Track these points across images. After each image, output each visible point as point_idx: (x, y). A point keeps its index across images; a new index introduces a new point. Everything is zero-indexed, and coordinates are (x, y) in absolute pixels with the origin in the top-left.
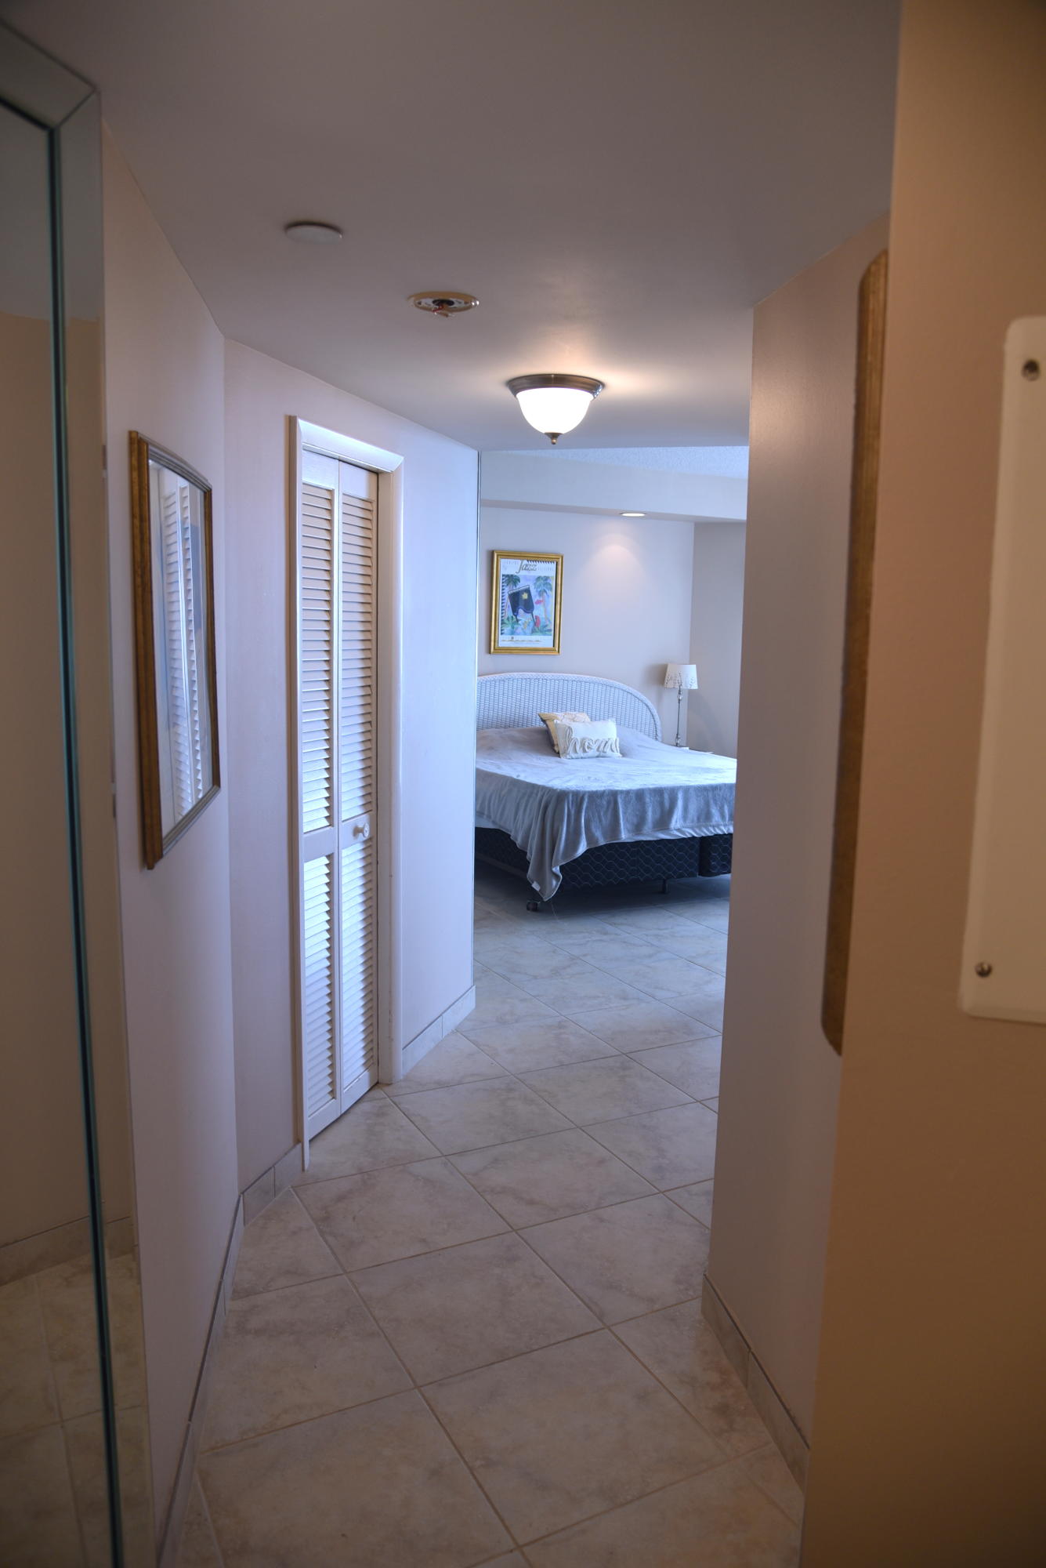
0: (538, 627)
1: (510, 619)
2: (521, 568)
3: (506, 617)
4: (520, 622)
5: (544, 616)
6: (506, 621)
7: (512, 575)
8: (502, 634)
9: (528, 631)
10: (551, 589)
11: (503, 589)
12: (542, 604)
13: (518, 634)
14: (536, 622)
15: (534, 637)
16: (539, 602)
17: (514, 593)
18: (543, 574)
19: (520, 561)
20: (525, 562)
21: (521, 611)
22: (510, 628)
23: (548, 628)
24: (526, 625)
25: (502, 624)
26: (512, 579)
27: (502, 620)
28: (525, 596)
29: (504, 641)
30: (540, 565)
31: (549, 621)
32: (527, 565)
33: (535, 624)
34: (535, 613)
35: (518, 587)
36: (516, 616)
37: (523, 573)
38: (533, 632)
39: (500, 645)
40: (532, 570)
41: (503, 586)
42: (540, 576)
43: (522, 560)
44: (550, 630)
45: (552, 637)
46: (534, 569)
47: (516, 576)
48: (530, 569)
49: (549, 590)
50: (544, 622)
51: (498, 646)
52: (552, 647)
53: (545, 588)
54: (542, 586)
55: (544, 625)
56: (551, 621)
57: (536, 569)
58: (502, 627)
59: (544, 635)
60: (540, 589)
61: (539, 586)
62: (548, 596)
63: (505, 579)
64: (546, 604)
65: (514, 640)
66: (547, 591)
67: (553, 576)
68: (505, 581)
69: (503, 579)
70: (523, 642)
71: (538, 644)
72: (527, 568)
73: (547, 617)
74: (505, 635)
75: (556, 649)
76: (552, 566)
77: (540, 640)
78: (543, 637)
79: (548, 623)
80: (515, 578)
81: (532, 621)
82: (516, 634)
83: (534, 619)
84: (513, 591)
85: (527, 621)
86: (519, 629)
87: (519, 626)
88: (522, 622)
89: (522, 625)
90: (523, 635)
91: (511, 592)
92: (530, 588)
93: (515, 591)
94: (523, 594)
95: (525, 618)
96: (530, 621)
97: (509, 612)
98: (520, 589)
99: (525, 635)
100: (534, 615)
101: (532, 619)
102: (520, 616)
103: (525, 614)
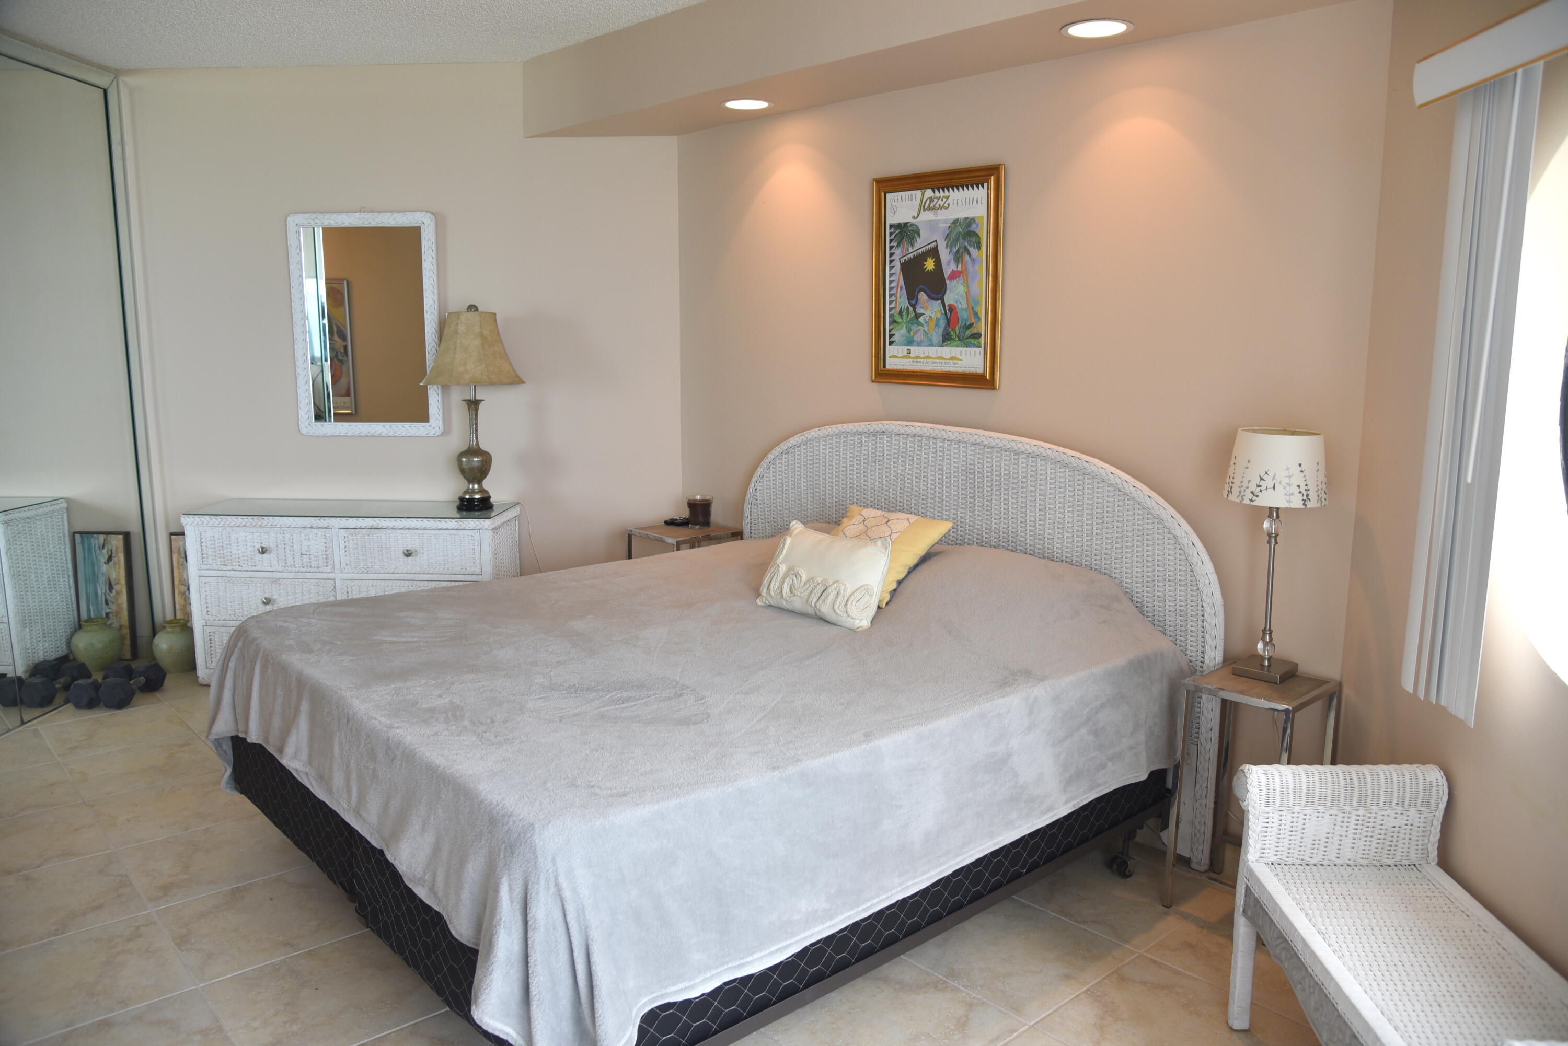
0: (954, 329)
1: (905, 313)
2: (922, 208)
3: (898, 310)
4: (921, 319)
5: (965, 306)
6: (898, 319)
7: (906, 223)
8: (891, 343)
9: (937, 336)
10: (978, 246)
11: (891, 255)
12: (961, 280)
13: (919, 344)
14: (951, 314)
15: (947, 351)
16: (955, 275)
17: (910, 260)
18: (962, 214)
19: (918, 192)
20: (929, 193)
21: (922, 296)
22: (904, 331)
23: (973, 330)
24: (933, 324)
25: (891, 324)
26: (906, 232)
27: (891, 316)
28: (930, 265)
29: (896, 357)
30: (956, 195)
31: (976, 315)
32: (931, 200)
33: (948, 322)
34: (949, 298)
35: (917, 246)
36: (914, 307)
37: (926, 216)
38: (946, 339)
39: (888, 367)
40: (941, 207)
41: (891, 248)
42: (958, 219)
43: (923, 191)
44: (977, 336)
45: (982, 350)
46: (946, 205)
47: (912, 225)
48: (937, 206)
49: (974, 248)
50: (965, 317)
51: (884, 366)
52: (980, 371)
53: (966, 244)
54: (961, 240)
55: (965, 324)
56: (979, 315)
57: (949, 205)
58: (890, 331)
59: (967, 347)
60: (957, 247)
61: (956, 241)
62: (973, 261)
63: (894, 232)
64: (969, 279)
65: (912, 355)
66: (971, 249)
67: (983, 217)
68: (895, 237)
69: (891, 234)
70: (928, 360)
71: (956, 366)
72: (932, 205)
73: (972, 308)
74: (896, 345)
75: (988, 378)
76: (980, 193)
77: (959, 357)
78: (964, 349)
79: (973, 321)
80: (910, 229)
81: (944, 317)
82: (915, 344)
83: (947, 311)
84: (909, 256)
85: (933, 317)
86: (919, 333)
87: (920, 327)
88: (925, 319)
89: (925, 326)
90: (928, 346)
91: (906, 258)
92: (939, 248)
93: (911, 255)
94: (926, 261)
95: (931, 310)
96: (939, 316)
97: (902, 299)
98: (920, 251)
99: (931, 345)
100: (946, 306)
101: (943, 312)
102: (921, 307)
103: (930, 303)
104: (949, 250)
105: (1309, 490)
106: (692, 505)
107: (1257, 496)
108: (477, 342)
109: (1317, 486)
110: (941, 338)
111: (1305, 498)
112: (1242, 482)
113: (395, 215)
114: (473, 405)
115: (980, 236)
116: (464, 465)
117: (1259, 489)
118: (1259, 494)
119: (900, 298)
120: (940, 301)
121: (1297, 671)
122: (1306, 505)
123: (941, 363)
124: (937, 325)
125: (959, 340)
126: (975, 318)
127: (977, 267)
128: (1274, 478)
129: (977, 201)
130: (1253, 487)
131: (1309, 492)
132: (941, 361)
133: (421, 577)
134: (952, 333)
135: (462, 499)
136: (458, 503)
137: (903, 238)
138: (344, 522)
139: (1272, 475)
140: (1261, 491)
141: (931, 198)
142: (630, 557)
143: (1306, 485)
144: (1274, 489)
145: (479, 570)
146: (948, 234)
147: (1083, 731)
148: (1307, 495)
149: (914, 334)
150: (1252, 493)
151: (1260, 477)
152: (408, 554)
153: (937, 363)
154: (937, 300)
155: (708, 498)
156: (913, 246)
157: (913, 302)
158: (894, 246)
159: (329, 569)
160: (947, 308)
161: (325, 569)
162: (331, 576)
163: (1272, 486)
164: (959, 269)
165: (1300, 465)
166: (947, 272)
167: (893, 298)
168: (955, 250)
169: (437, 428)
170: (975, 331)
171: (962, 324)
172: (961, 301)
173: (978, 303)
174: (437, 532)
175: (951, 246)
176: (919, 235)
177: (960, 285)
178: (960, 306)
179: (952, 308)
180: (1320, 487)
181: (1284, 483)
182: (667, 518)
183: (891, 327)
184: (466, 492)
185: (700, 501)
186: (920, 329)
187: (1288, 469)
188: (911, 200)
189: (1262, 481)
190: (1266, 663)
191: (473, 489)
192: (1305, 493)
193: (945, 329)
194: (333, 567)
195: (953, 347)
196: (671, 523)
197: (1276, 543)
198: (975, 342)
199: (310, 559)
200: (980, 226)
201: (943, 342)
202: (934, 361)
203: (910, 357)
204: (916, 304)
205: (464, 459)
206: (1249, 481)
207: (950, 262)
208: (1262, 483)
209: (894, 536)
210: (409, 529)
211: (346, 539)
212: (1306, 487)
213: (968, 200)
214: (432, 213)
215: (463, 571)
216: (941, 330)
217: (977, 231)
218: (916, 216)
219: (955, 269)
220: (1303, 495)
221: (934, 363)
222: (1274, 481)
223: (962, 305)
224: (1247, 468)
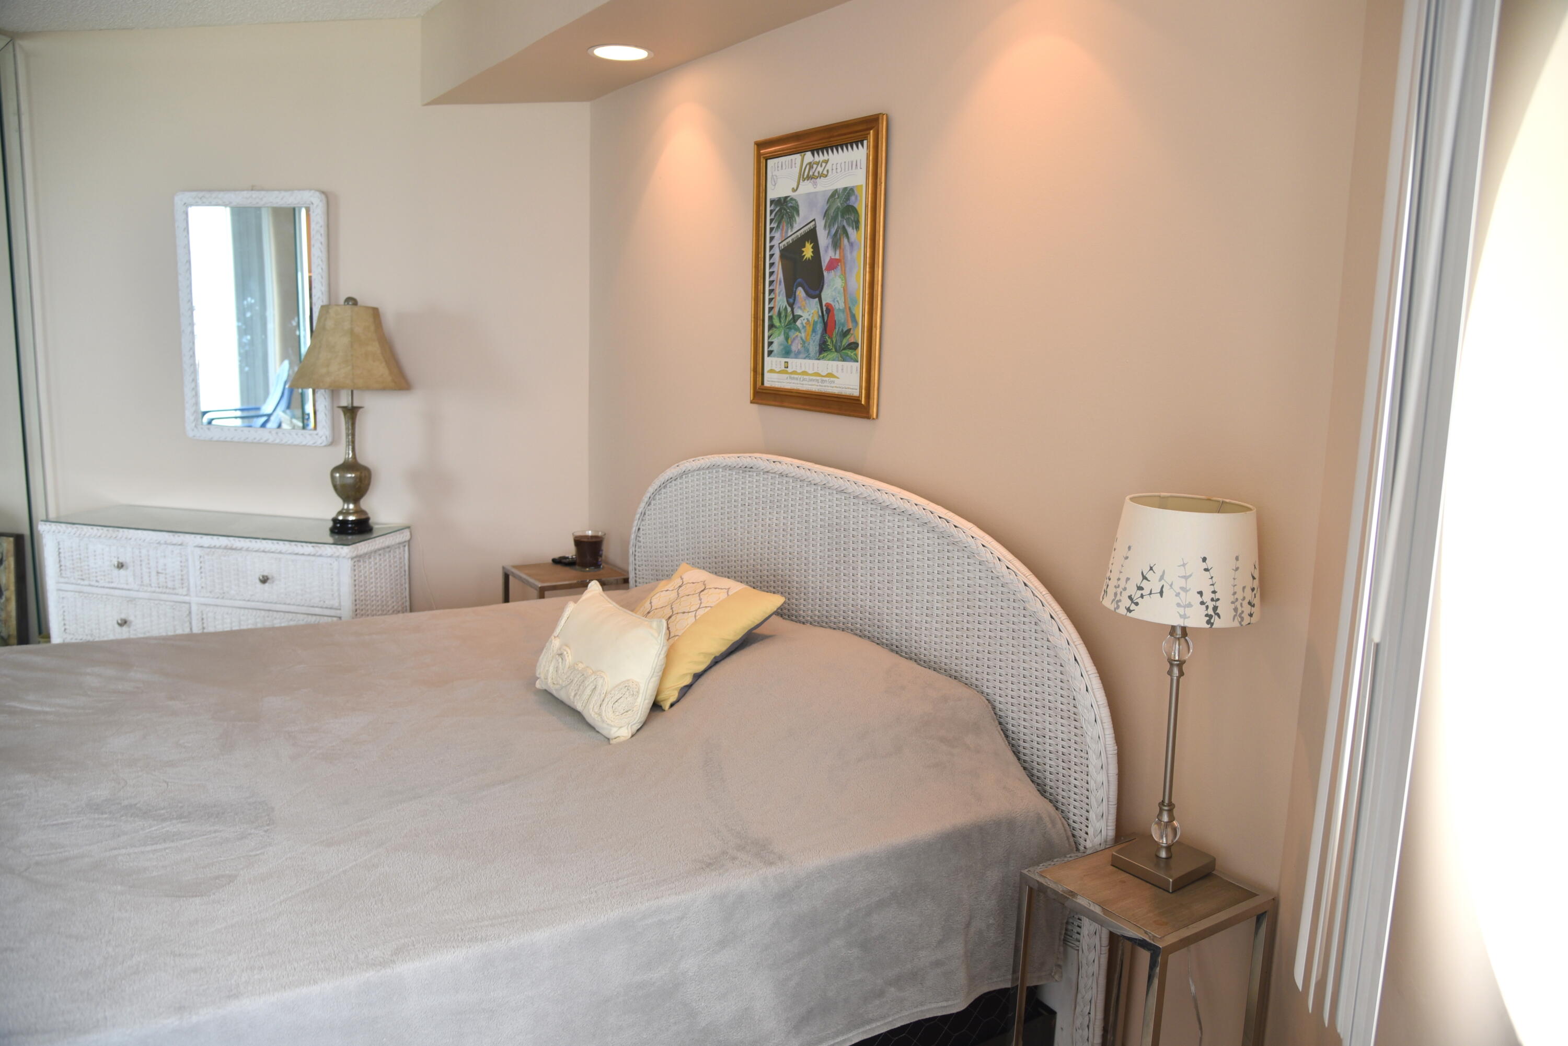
0: (830, 337)
1: (783, 315)
2: (802, 177)
3: (776, 310)
4: (798, 323)
5: (842, 306)
6: (777, 322)
7: (786, 197)
8: (770, 353)
9: (814, 345)
10: (856, 224)
11: (771, 239)
12: (839, 271)
13: (797, 356)
14: (827, 318)
15: (824, 366)
16: (833, 264)
17: (789, 246)
18: (840, 184)
19: (798, 157)
20: (808, 157)
21: (800, 292)
22: (782, 338)
23: (850, 339)
24: (810, 329)
25: (769, 329)
26: (785, 209)
27: (771, 318)
28: (808, 252)
29: (774, 372)
30: (836, 158)
31: (853, 317)
32: (810, 165)
33: (825, 325)
34: (828, 295)
35: (795, 229)
36: (792, 305)
37: (806, 187)
38: (823, 349)
39: (767, 384)
40: (821, 175)
41: (771, 229)
42: (836, 190)
43: (803, 154)
44: (853, 346)
45: (858, 364)
46: (825, 172)
47: (792, 199)
48: (816, 174)
49: (853, 228)
50: (843, 321)
51: (763, 383)
52: (856, 393)
53: (845, 223)
54: (840, 218)
55: (842, 330)
56: (856, 316)
57: (828, 171)
58: (769, 337)
59: (844, 360)
60: (836, 226)
61: (835, 219)
62: (851, 244)
63: (774, 210)
64: (847, 269)
65: (789, 370)
66: (850, 230)
67: (862, 186)
68: (775, 215)
69: (771, 212)
70: (805, 377)
71: (832, 385)
72: (811, 173)
73: (850, 309)
74: (774, 356)
75: (863, 402)
76: (859, 155)
77: (835, 373)
78: (840, 363)
79: (851, 326)
80: (790, 205)
81: (821, 319)
82: (792, 355)
83: (825, 312)
84: (787, 240)
85: (810, 320)
86: (796, 341)
87: (797, 333)
88: (802, 323)
89: (802, 331)
90: (805, 358)
91: (785, 243)
92: (817, 228)
93: (790, 240)
94: (804, 246)
95: (808, 311)
96: (816, 318)
97: (781, 296)
98: (798, 233)
99: (808, 357)
100: (824, 303)
101: (820, 314)
102: (800, 308)
103: (807, 301)
104: (827, 231)
105: (1218, 600)
106: (580, 542)
107: (1137, 604)
108: (346, 340)
109: (1235, 593)
110: (818, 348)
111: (1210, 612)
112: (1119, 579)
113: (283, 193)
114: (351, 412)
115: (859, 212)
116: (338, 482)
117: (1140, 592)
118: (1139, 600)
119: (779, 296)
120: (817, 299)
121: (1214, 870)
122: (1212, 624)
123: (817, 381)
124: (814, 331)
125: (836, 351)
126: (852, 322)
127: (855, 254)
128: (1162, 578)
129: (856, 165)
130: (1132, 590)
131: (1218, 604)
132: (818, 378)
133: (278, 607)
134: (829, 341)
135: (335, 521)
136: (330, 524)
137: (783, 217)
138: (200, 540)
139: (1159, 573)
140: (1142, 596)
141: (810, 163)
142: (506, 599)
143: (1214, 592)
144: (1161, 596)
145: (336, 605)
146: (826, 211)
147: (839, 942)
148: (1215, 608)
149: (792, 342)
150: (1130, 597)
151: (1142, 573)
152: (264, 580)
153: (814, 380)
154: (813, 297)
155: (600, 534)
156: (792, 227)
157: (791, 300)
158: (773, 228)
159: (184, 591)
160: (824, 308)
161: (180, 591)
162: (187, 599)
163: (1159, 591)
164: (837, 257)
165: (1204, 560)
166: (825, 261)
167: (772, 296)
168: (833, 231)
169: (324, 438)
170: (852, 340)
171: (839, 330)
172: (838, 299)
173: (855, 302)
174: (294, 557)
175: (829, 227)
176: (798, 214)
177: (837, 277)
178: (837, 307)
179: (829, 309)
180: (1239, 596)
181: (1176, 588)
182: (557, 555)
183: (771, 332)
184: (340, 513)
185: (592, 537)
186: (797, 336)
187: (1184, 565)
188: (791, 168)
189: (1145, 581)
190: (1163, 854)
191: (348, 509)
192: (1211, 605)
193: (822, 336)
194: (188, 590)
195: (829, 360)
196: (559, 562)
197: (1181, 673)
198: (852, 354)
199: (166, 578)
200: (859, 198)
201: (820, 353)
202: (811, 377)
203: (787, 373)
204: (794, 303)
205: (337, 475)
206: (1128, 579)
207: (827, 247)
208: (1145, 584)
209: (701, 612)
210: (264, 551)
211: (202, 559)
212: (1213, 596)
213: (847, 164)
214: (323, 193)
215: (321, 604)
216: (818, 337)
217: (856, 206)
218: (795, 188)
219: (833, 257)
220: (1207, 607)
221: (811, 380)
222: (1163, 582)
223: (839, 305)
224: (1127, 558)
